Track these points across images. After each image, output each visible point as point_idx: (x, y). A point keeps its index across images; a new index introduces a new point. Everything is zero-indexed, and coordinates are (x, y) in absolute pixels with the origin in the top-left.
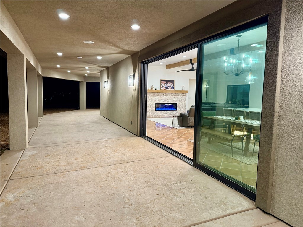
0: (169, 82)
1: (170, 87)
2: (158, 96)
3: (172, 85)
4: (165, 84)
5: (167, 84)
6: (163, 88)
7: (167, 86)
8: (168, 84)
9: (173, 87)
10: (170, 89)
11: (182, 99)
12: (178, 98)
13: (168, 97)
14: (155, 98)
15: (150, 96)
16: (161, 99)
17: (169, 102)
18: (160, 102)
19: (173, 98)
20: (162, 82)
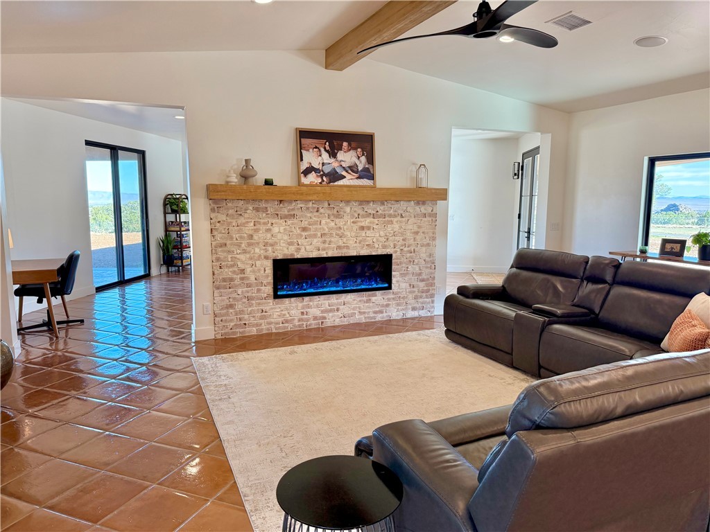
0: (345, 144)
1: (353, 169)
2: (289, 222)
3: (363, 159)
4: (325, 155)
5: (333, 154)
6: (312, 178)
7: (335, 165)
8: (340, 155)
9: (366, 170)
10: (349, 180)
11: (417, 233)
12: (396, 226)
13: (340, 222)
14: (268, 230)
15: (242, 220)
16: (304, 234)
17: (348, 247)
18: (298, 250)
19: (369, 228)
20: (306, 141)
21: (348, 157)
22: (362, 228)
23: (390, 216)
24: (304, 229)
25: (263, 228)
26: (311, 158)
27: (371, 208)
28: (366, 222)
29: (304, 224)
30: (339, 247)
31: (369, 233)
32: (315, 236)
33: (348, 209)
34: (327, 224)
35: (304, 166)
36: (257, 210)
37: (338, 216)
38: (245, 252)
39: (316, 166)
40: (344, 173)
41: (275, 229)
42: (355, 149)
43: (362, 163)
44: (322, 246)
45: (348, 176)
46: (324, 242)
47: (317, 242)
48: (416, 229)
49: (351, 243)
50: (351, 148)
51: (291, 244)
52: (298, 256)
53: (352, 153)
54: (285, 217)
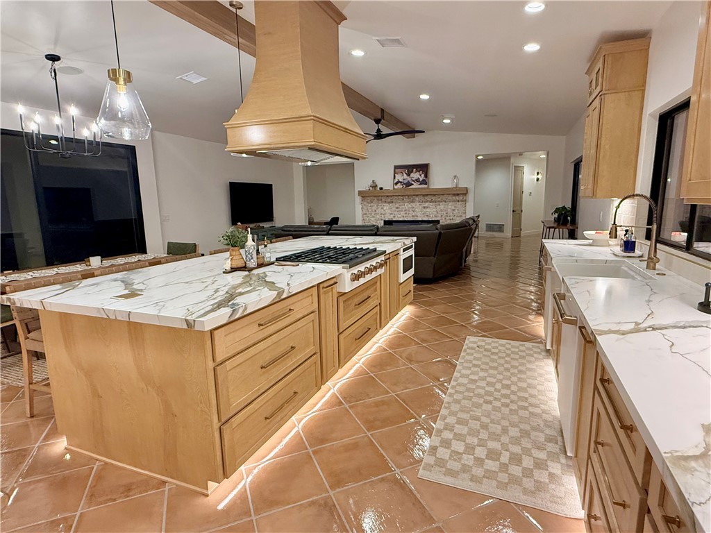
0: (415, 170)
1: (417, 180)
2: (391, 205)
3: (423, 176)
4: (405, 175)
5: (409, 175)
6: (399, 186)
7: (409, 179)
8: (412, 175)
9: (423, 180)
10: (415, 186)
11: (454, 210)
12: (442, 207)
13: (413, 205)
14: (382, 208)
15: (372, 204)
16: (397, 210)
17: (417, 216)
18: (395, 217)
19: (427, 207)
20: (396, 170)
21: (415, 175)
22: (424, 207)
23: (439, 202)
24: (397, 208)
25: (380, 207)
26: (399, 177)
27: (428, 198)
28: (427, 204)
29: (397, 205)
30: (413, 216)
31: (427, 210)
32: (402, 211)
33: (417, 199)
34: (407, 206)
35: (396, 181)
36: (378, 200)
37: (412, 202)
38: (373, 217)
39: (401, 180)
40: (413, 183)
41: (385, 208)
42: (419, 171)
43: (422, 178)
44: (405, 215)
45: (415, 184)
46: (406, 214)
47: (403, 213)
48: (453, 208)
49: (419, 214)
50: (417, 171)
51: (392, 214)
52: (394, 219)
53: (418, 173)
54: (389, 203)
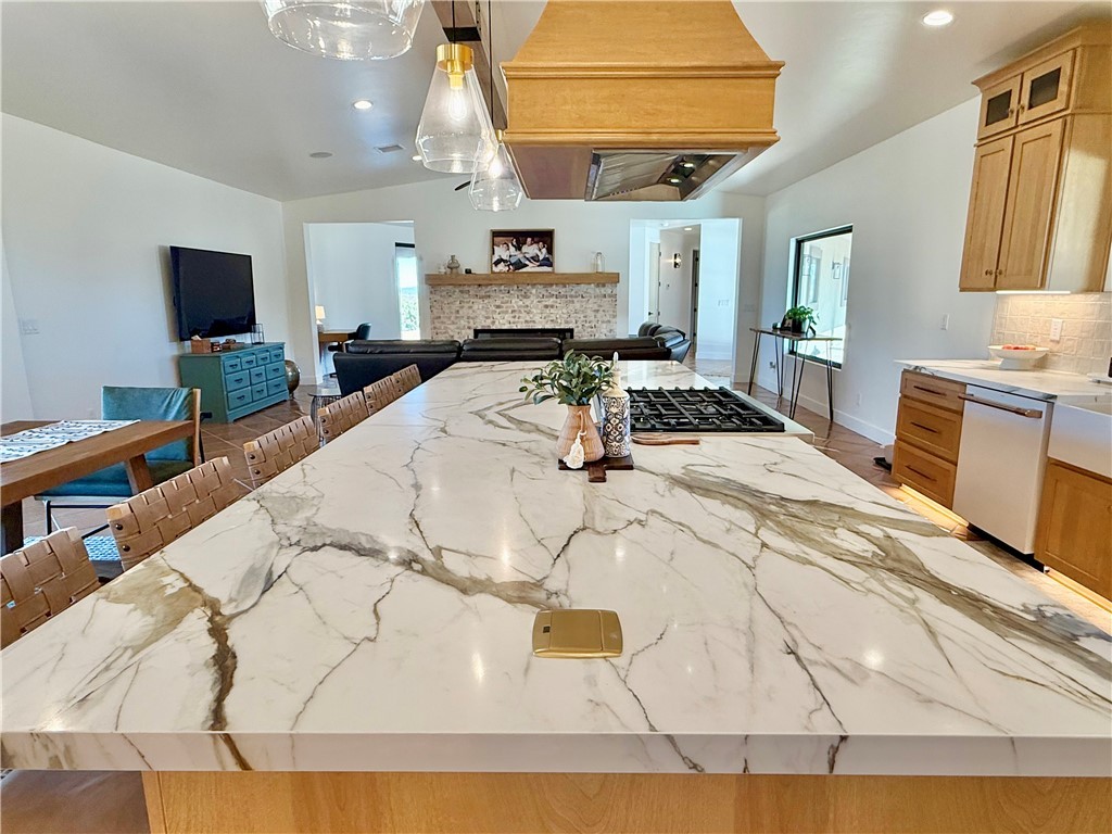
0: (529, 240)
1: (535, 259)
2: (486, 301)
3: (544, 250)
4: (512, 249)
5: (519, 248)
6: (502, 267)
7: (520, 256)
8: (525, 248)
9: (545, 259)
10: (532, 268)
11: (598, 311)
12: (578, 305)
13: (528, 302)
14: (470, 307)
15: (451, 299)
16: (498, 310)
17: (534, 322)
18: (493, 323)
19: (552, 307)
20: (497, 239)
21: (531, 249)
22: (546, 307)
23: (571, 296)
24: (498, 307)
25: (466, 305)
26: (501, 252)
27: (554, 290)
28: (550, 301)
29: (498, 303)
30: (526, 321)
31: (552, 311)
32: (507, 312)
33: (534, 291)
34: (516, 303)
35: (495, 258)
36: (461, 292)
37: (526, 297)
38: (453, 323)
39: (504, 258)
40: (527, 262)
41: (475, 307)
42: (538, 243)
43: (543, 254)
44: (512, 320)
45: (531, 265)
46: (514, 317)
47: (508, 317)
48: (596, 307)
49: (537, 318)
50: (534, 242)
51: (488, 318)
52: (493, 327)
53: (535, 246)
54: (483, 297)
